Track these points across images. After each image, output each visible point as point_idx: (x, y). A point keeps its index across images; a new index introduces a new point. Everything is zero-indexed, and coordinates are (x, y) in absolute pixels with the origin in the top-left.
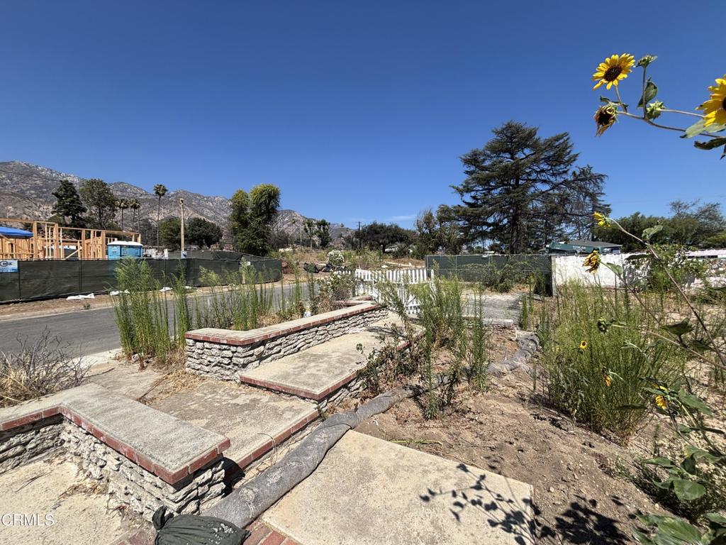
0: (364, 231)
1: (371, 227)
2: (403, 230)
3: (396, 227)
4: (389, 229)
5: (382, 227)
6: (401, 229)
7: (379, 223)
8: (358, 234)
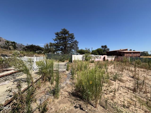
0: (29, 46)
1: (31, 46)
2: (41, 47)
3: (39, 46)
4: (37, 47)
5: (35, 46)
6: (40, 47)
7: (34, 45)
8: (27, 47)
